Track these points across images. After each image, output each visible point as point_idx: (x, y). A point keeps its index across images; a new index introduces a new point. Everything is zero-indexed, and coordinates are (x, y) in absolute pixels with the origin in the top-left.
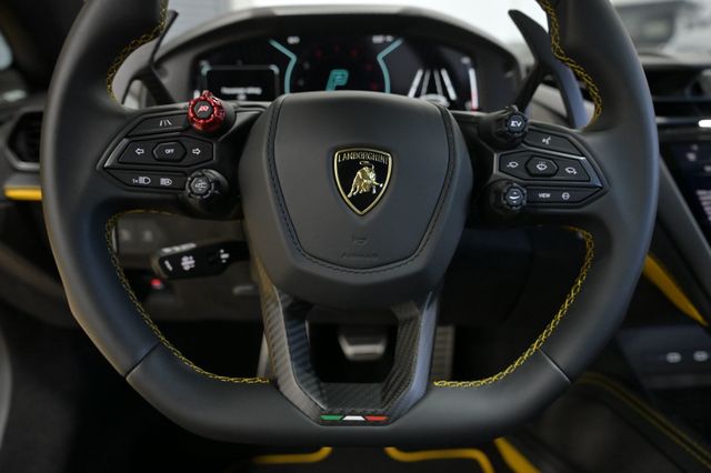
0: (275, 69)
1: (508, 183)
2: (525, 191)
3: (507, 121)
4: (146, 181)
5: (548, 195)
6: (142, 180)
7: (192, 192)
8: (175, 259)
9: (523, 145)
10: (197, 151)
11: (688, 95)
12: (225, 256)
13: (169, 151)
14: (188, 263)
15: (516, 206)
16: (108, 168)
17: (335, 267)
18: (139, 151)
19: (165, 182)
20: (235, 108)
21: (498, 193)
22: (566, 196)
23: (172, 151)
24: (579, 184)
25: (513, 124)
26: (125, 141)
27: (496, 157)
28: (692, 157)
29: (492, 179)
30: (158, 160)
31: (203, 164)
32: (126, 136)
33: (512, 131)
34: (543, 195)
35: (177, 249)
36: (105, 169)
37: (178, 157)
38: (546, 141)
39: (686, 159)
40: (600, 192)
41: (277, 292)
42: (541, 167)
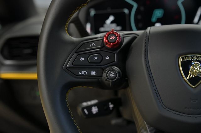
0: (126, 11)
4: (85, 73)
6: (83, 73)
7: (108, 78)
8: (89, 108)
10: (108, 58)
12: (111, 106)
13: (95, 58)
14: (95, 110)
16: (68, 68)
17: (181, 114)
18: (82, 59)
19: (93, 73)
20: (123, 35)
23: (97, 58)
26: (75, 54)
30: (90, 63)
31: (111, 63)
32: (76, 52)
35: (90, 103)
36: (67, 68)
37: (99, 61)
41: (147, 126)
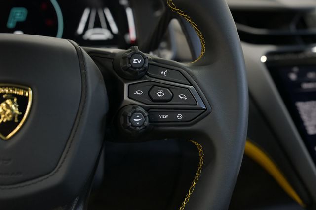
1: (134, 108)
2: (146, 114)
3: (130, 59)
5: (166, 116)
9: (147, 76)
11: (292, 29)
15: (140, 127)
21: (125, 116)
22: (180, 117)
24: (189, 107)
25: (135, 61)
27: (126, 86)
28: (293, 77)
29: (123, 104)
33: (134, 67)
34: (163, 116)
38: (164, 73)
39: (289, 79)
40: (204, 113)
42: (160, 94)
